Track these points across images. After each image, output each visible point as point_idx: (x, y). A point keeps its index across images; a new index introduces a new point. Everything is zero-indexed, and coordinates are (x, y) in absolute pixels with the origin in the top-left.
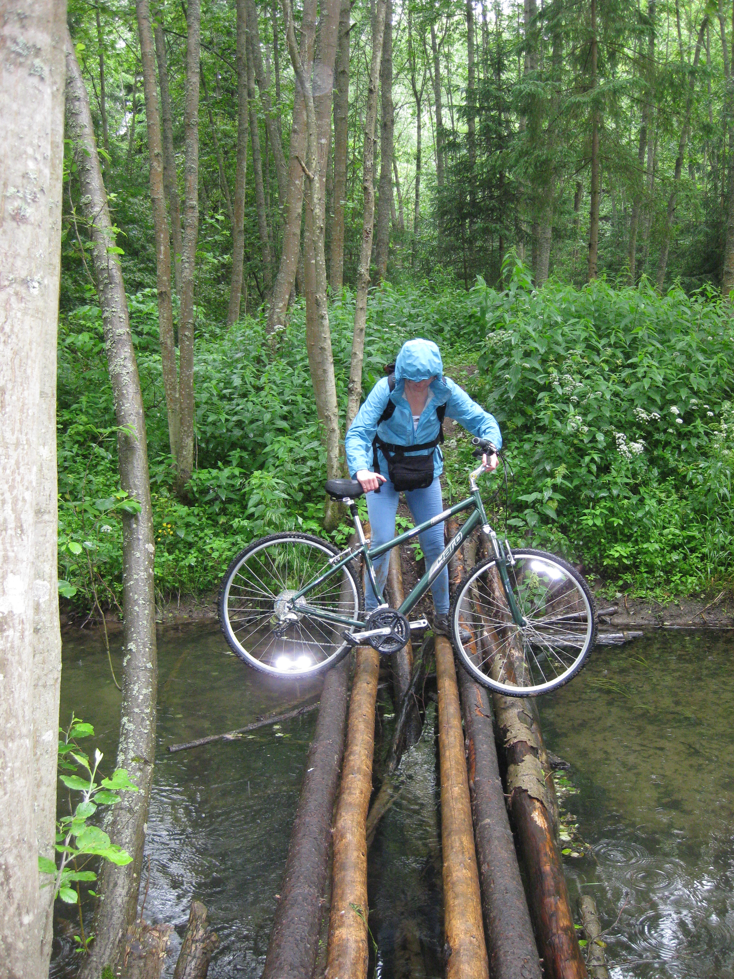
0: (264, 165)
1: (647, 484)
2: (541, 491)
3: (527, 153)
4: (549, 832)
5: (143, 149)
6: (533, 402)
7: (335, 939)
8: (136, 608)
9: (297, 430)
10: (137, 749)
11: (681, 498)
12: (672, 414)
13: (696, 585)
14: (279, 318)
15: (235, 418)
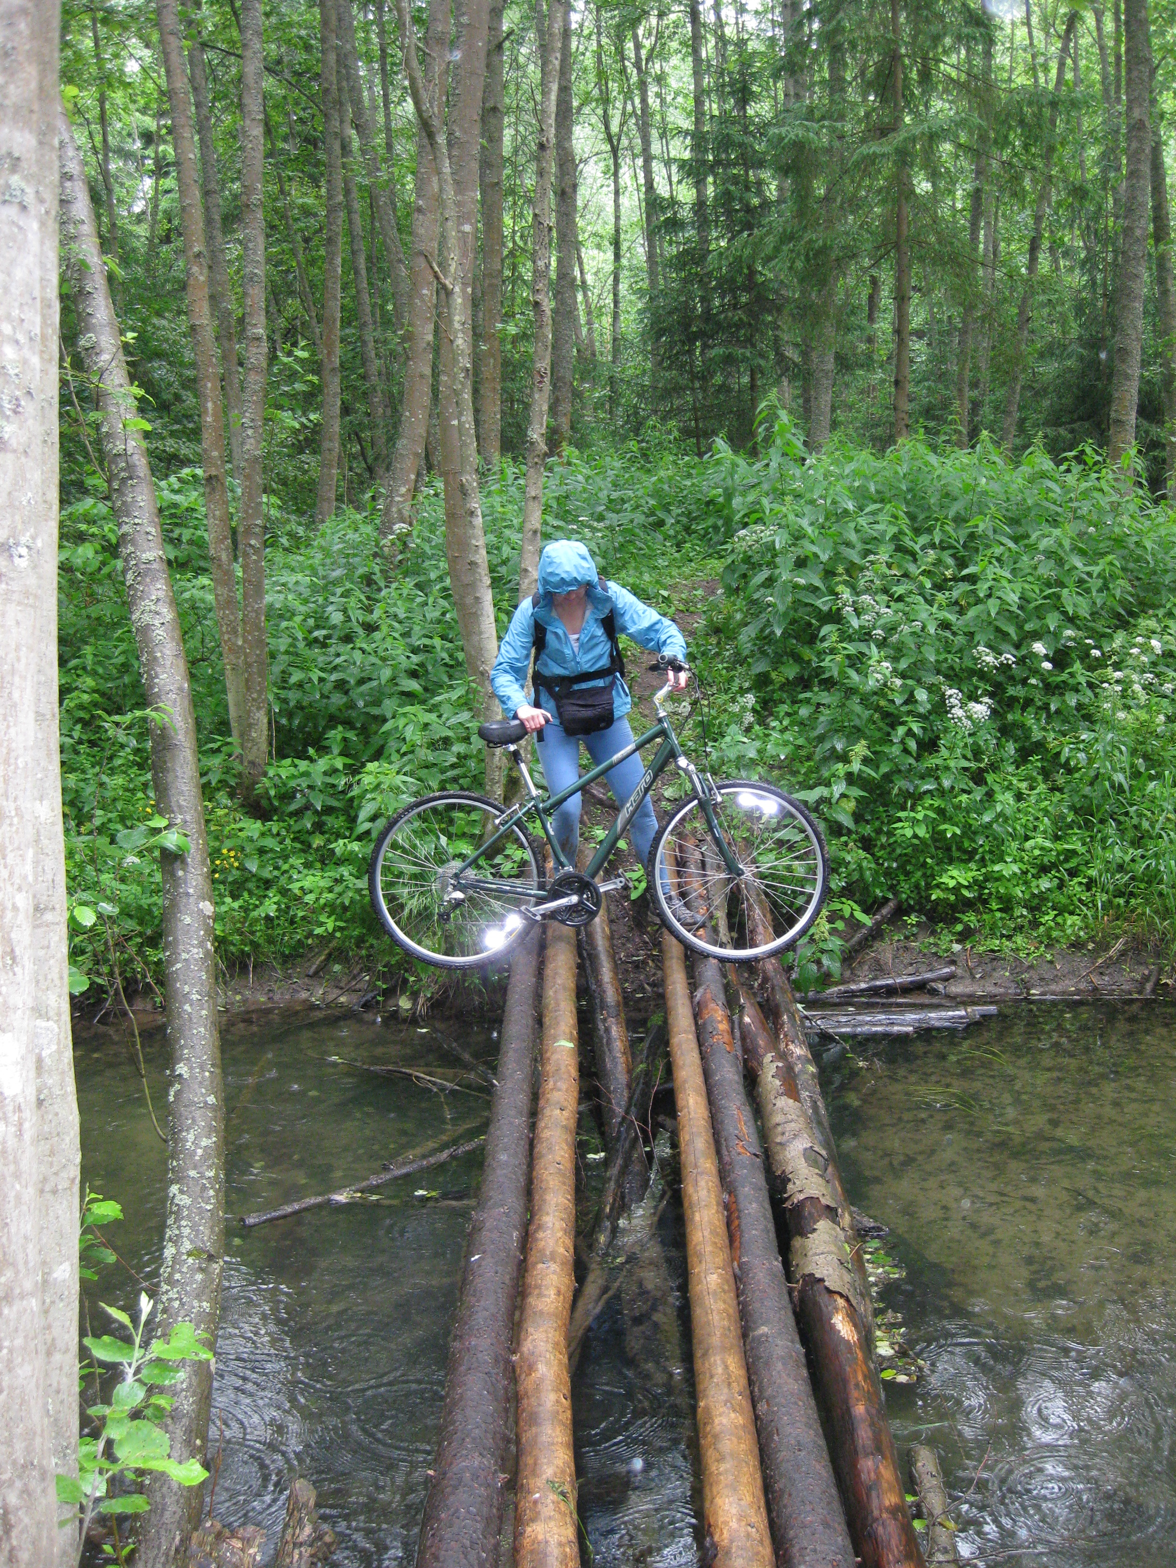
0: (369, 258)
1: (998, 768)
2: (828, 784)
3: (791, 238)
4: (861, 1349)
5: (173, 236)
6: (812, 639)
7: (526, 1542)
8: (187, 1007)
9: (434, 694)
10: (196, 1236)
11: (1052, 790)
12: (1036, 655)
13: (1080, 929)
14: (400, 511)
15: (334, 677)
